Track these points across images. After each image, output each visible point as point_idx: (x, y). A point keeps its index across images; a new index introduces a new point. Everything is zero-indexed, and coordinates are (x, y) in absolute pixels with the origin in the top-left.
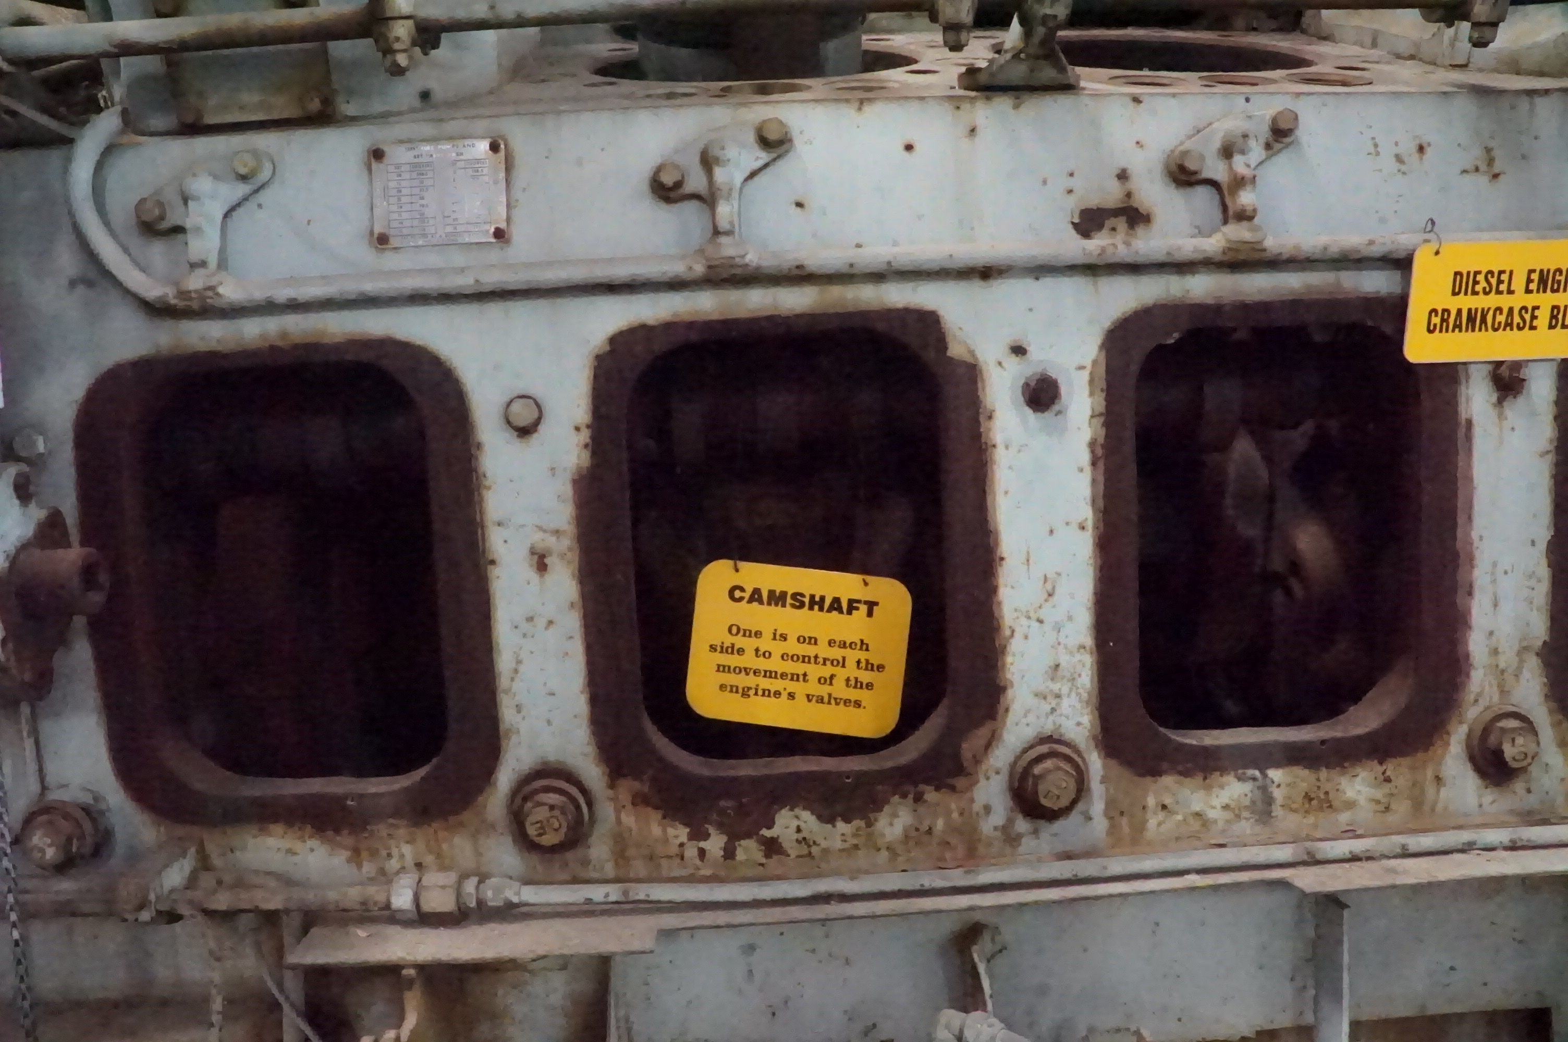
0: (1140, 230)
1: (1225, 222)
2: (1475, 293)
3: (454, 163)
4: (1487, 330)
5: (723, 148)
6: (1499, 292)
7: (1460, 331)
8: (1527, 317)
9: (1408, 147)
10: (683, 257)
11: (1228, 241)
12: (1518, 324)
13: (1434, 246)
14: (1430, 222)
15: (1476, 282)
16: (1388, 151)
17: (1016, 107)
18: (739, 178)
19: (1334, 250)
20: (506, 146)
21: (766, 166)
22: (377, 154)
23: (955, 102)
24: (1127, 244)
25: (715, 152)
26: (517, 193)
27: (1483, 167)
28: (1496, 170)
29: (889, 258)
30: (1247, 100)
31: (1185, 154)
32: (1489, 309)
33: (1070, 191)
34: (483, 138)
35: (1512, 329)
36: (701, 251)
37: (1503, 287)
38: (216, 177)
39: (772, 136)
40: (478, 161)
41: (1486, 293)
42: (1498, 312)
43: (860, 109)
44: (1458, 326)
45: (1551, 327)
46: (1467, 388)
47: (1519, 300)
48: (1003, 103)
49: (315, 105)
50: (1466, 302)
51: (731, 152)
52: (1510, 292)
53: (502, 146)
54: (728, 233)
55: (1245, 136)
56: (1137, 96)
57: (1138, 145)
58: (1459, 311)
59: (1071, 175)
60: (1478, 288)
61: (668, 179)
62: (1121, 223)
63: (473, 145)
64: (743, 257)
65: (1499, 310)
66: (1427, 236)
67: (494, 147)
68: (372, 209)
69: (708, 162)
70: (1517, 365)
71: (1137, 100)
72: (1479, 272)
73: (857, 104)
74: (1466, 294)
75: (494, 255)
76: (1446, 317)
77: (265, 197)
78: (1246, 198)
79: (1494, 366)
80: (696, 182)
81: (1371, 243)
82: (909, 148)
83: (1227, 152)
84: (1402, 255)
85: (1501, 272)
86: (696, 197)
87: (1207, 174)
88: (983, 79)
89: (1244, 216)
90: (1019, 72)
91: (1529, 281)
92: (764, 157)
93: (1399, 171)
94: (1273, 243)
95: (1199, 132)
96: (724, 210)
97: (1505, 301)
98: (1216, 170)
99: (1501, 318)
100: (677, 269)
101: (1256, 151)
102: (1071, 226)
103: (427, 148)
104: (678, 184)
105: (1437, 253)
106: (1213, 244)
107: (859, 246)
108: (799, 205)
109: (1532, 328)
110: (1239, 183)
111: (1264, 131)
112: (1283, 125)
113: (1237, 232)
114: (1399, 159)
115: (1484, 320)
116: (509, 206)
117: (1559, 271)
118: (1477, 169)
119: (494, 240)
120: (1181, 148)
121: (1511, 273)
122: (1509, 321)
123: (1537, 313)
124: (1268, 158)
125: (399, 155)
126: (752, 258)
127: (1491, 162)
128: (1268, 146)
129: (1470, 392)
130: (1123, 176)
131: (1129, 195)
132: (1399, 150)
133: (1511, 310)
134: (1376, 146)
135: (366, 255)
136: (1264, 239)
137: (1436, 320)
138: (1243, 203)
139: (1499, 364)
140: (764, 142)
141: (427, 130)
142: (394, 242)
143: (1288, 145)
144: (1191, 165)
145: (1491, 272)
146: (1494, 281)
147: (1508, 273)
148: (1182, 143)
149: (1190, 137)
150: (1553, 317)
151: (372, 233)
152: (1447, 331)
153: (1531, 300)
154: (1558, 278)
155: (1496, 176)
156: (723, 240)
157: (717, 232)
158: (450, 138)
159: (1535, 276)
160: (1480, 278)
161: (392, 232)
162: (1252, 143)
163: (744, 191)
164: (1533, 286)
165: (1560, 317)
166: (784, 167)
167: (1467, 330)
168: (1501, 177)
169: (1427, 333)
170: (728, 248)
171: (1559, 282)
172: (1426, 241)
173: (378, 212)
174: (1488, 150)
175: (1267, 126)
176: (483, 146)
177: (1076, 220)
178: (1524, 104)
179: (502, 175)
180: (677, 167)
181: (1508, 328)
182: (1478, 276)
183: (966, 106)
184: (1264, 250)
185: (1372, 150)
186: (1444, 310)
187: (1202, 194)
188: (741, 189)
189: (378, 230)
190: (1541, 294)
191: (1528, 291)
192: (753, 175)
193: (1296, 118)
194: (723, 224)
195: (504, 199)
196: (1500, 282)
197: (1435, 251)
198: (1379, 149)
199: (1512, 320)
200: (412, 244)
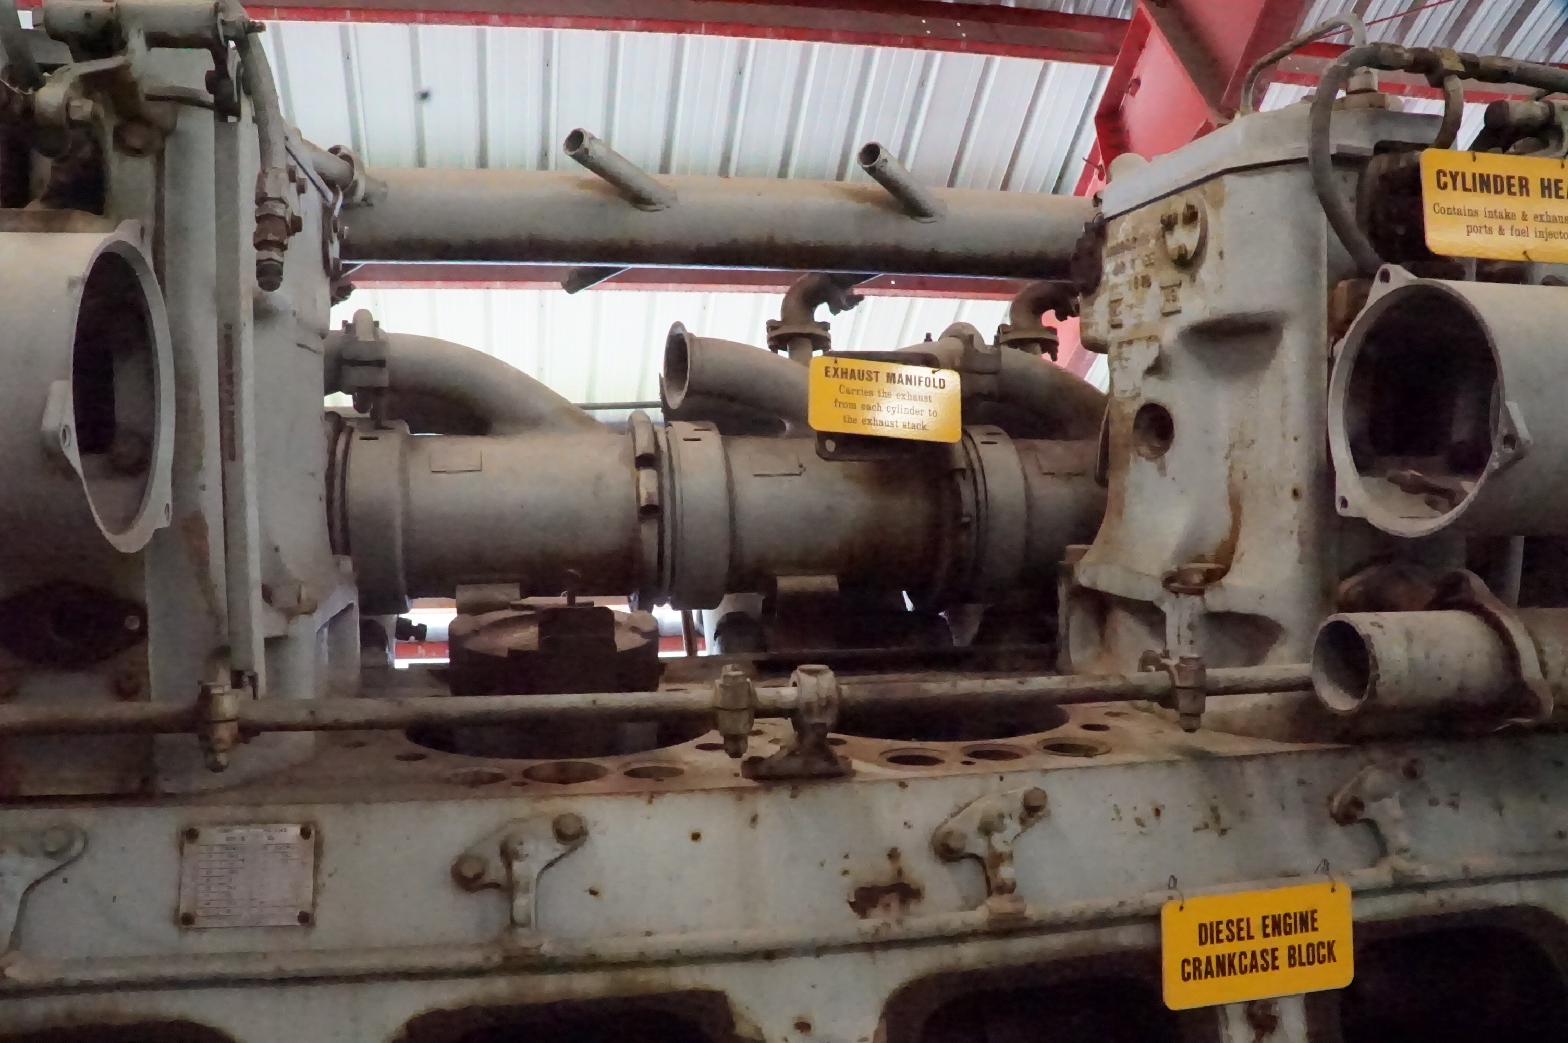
0: (913, 906)
1: (990, 894)
2: (1219, 941)
3: (266, 846)
4: (1235, 973)
5: (521, 844)
6: (1240, 939)
7: (1212, 976)
8: (1269, 958)
9: (1146, 811)
10: (479, 946)
11: (991, 912)
12: (1262, 965)
13: (1178, 903)
14: (1172, 879)
15: (1219, 932)
16: (1128, 816)
17: (793, 796)
18: (536, 868)
19: (1089, 914)
20: (317, 833)
21: (561, 857)
22: (191, 834)
23: (739, 793)
24: (900, 922)
25: (514, 846)
26: (324, 878)
27: (1211, 823)
28: (1223, 826)
29: (678, 947)
30: (1002, 779)
31: (949, 834)
32: (1235, 954)
33: (845, 872)
34: (296, 823)
35: (1257, 971)
36: (497, 942)
37: (1244, 934)
38: (23, 852)
39: (570, 831)
40: (288, 846)
41: (1230, 940)
42: (1243, 957)
43: (650, 802)
44: (1209, 973)
45: (1291, 965)
46: (1227, 1029)
47: (1258, 944)
48: (783, 794)
49: (134, 785)
50: (1214, 950)
51: (529, 847)
52: (1250, 937)
53: (313, 832)
54: (523, 925)
55: (1001, 816)
56: (902, 781)
57: (906, 826)
58: (1209, 959)
59: (846, 857)
60: (1222, 936)
61: (469, 871)
62: (893, 900)
63: (285, 830)
64: (538, 948)
65: (1243, 954)
66: (1172, 892)
67: (305, 833)
68: (180, 888)
69: (508, 855)
70: (1267, 1004)
71: (903, 784)
72: (1221, 923)
73: (647, 798)
74: (1212, 943)
75: (297, 940)
76: (1197, 965)
77: (73, 873)
78: (1006, 872)
79: (1248, 1005)
80: (496, 871)
81: (1122, 904)
82: (696, 837)
83: (987, 830)
84: (1152, 912)
85: (1240, 920)
86: (495, 885)
87: (970, 849)
88: (763, 770)
89: (1006, 889)
90: (796, 764)
91: (1265, 926)
92: (560, 848)
93: (1141, 833)
94: (1033, 912)
95: (961, 810)
96: (522, 902)
97: (1247, 946)
98: (978, 846)
99: (1247, 962)
100: (473, 958)
101: (1012, 826)
102: (848, 906)
103: (239, 831)
104: (478, 876)
105: (1181, 908)
106: (978, 916)
107: (649, 934)
108: (593, 893)
109: (1275, 968)
110: (999, 859)
111: (1017, 807)
112: (1034, 803)
113: (1001, 904)
114: (1139, 822)
115: (1231, 965)
116: (316, 891)
117: (1287, 915)
118: (1206, 826)
119: (298, 924)
120: (945, 829)
121: (1248, 920)
122: (1254, 963)
123: (1277, 954)
124: (1023, 831)
125: (213, 836)
126: (547, 948)
127: (1217, 819)
128: (1022, 821)
129: (1230, 1032)
130: (893, 855)
131: (900, 872)
132: (1138, 814)
133: (1254, 954)
134: (1118, 812)
135: (169, 933)
136: (1025, 909)
137: (1189, 969)
138: (1003, 877)
139: (1251, 1003)
140: (561, 835)
141: (242, 813)
142: (200, 923)
143: (1040, 818)
144: (953, 844)
145: (1230, 922)
146: (1235, 930)
147: (1245, 920)
148: (946, 822)
149: (953, 816)
150: (1291, 956)
151: (177, 910)
152: (1200, 978)
153: (1269, 943)
154: (1288, 921)
155: (1223, 832)
156: (521, 931)
157: (513, 924)
158: (264, 823)
159: (1269, 922)
160: (1222, 927)
161: (200, 913)
162: (1007, 821)
163: (541, 882)
164: (1269, 930)
165: (1297, 955)
166: (580, 857)
167: (1218, 976)
168: (1230, 832)
169: (1182, 981)
170: (524, 939)
171: (1290, 925)
172: (1171, 898)
173: (186, 892)
174: (1214, 809)
175: (1019, 803)
176: (294, 831)
177: (853, 900)
178: (1235, 768)
179: (311, 860)
180: (478, 858)
181: (1254, 970)
182: (1220, 926)
183: (748, 797)
184: (1025, 919)
185: (1114, 815)
186: (1195, 960)
187: (967, 869)
188: (538, 880)
189: (183, 910)
190: (1277, 937)
191: (1266, 935)
192: (550, 865)
193: (1045, 796)
194: (519, 916)
195: (311, 883)
196: (1240, 929)
197: (1179, 907)
198: (1121, 815)
199: (1256, 962)
200: (216, 925)
